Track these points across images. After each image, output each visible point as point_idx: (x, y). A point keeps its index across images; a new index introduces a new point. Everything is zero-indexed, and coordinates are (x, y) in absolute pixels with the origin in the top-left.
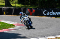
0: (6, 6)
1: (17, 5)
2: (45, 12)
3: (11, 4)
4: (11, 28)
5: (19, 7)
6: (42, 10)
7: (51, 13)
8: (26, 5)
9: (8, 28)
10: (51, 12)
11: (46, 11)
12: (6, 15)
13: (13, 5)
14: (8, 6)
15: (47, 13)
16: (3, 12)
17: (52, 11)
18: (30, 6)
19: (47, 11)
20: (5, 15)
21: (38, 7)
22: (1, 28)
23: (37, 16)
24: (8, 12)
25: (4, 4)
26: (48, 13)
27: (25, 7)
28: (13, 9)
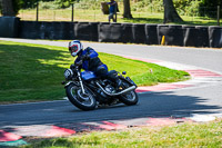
1: (196, 19)
5: (200, 24)
9: (171, 81)
13: (185, 18)
14: (173, 21)
16: (159, 37)
20: (164, 44)
22: (153, 80)
24: (171, 38)
27: (219, 24)
28: (185, 30)
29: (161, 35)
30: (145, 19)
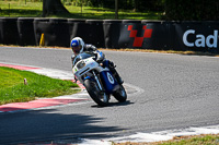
0: (46, 12)
1: (85, 10)
2: (189, 35)
3: (67, 7)
4: (63, 94)
5: (93, 16)
6: (177, 27)
7: (212, 41)
8: (119, 8)
9: (53, 95)
10: (210, 37)
11: (193, 32)
12: (49, 45)
13: (72, 9)
14: (55, 14)
15: (197, 41)
16: (36, 36)
17: (216, 32)
18: (133, 12)
19: (196, 34)
20: (43, 45)
21: (163, 18)
22: (29, 94)
23: (160, 50)
24: (53, 37)
25: (39, 6)
26: (201, 40)
27: (117, 16)
28: (72, 25)
29: (40, 32)
30: (17, 11)
